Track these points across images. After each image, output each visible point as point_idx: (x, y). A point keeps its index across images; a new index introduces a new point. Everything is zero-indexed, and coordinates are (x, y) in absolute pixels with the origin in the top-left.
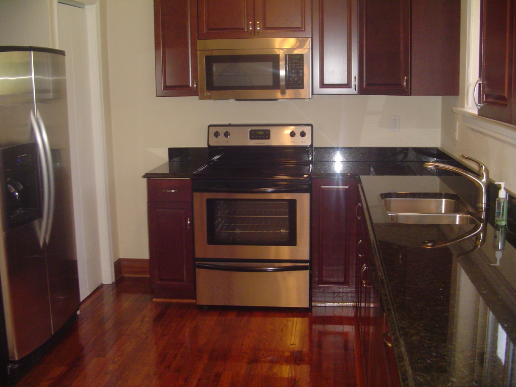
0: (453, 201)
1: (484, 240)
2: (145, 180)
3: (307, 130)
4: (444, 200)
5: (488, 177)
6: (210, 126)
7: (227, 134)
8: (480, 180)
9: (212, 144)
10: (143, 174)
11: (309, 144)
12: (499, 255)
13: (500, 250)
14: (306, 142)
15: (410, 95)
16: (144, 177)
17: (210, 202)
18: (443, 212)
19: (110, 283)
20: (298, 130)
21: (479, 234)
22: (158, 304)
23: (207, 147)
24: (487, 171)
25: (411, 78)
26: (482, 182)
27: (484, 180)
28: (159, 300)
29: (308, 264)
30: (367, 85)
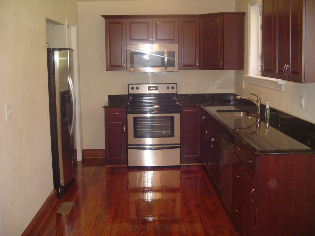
0: (245, 113)
1: (260, 127)
2: (104, 108)
3: (175, 86)
4: (242, 113)
5: (260, 102)
6: (129, 84)
7: (137, 88)
8: (258, 103)
9: (130, 93)
10: (103, 106)
11: (175, 92)
12: (267, 130)
13: (268, 128)
14: (174, 91)
15: (223, 70)
16: (103, 107)
17: (135, 118)
18: (242, 116)
19: (80, 161)
20: (171, 86)
21: (257, 124)
22: (108, 168)
23: (128, 94)
24: (260, 99)
25: (224, 62)
26: (259, 104)
27: (259, 103)
28: (109, 166)
29: (179, 146)
30: (203, 65)
